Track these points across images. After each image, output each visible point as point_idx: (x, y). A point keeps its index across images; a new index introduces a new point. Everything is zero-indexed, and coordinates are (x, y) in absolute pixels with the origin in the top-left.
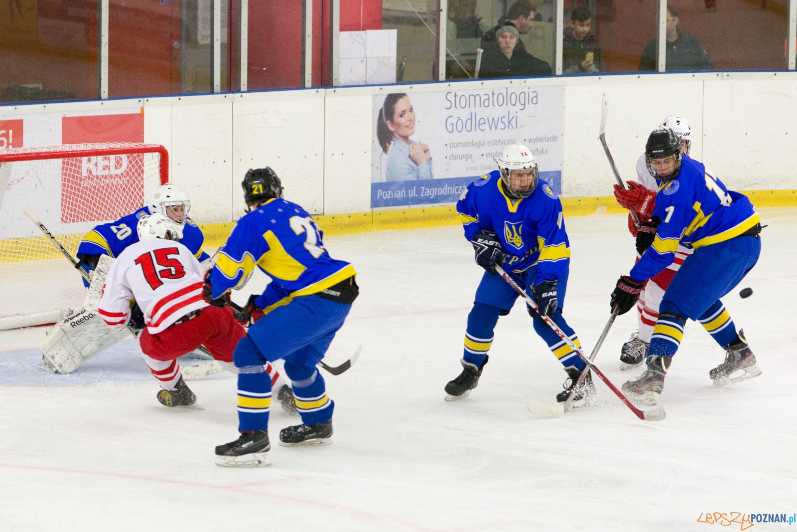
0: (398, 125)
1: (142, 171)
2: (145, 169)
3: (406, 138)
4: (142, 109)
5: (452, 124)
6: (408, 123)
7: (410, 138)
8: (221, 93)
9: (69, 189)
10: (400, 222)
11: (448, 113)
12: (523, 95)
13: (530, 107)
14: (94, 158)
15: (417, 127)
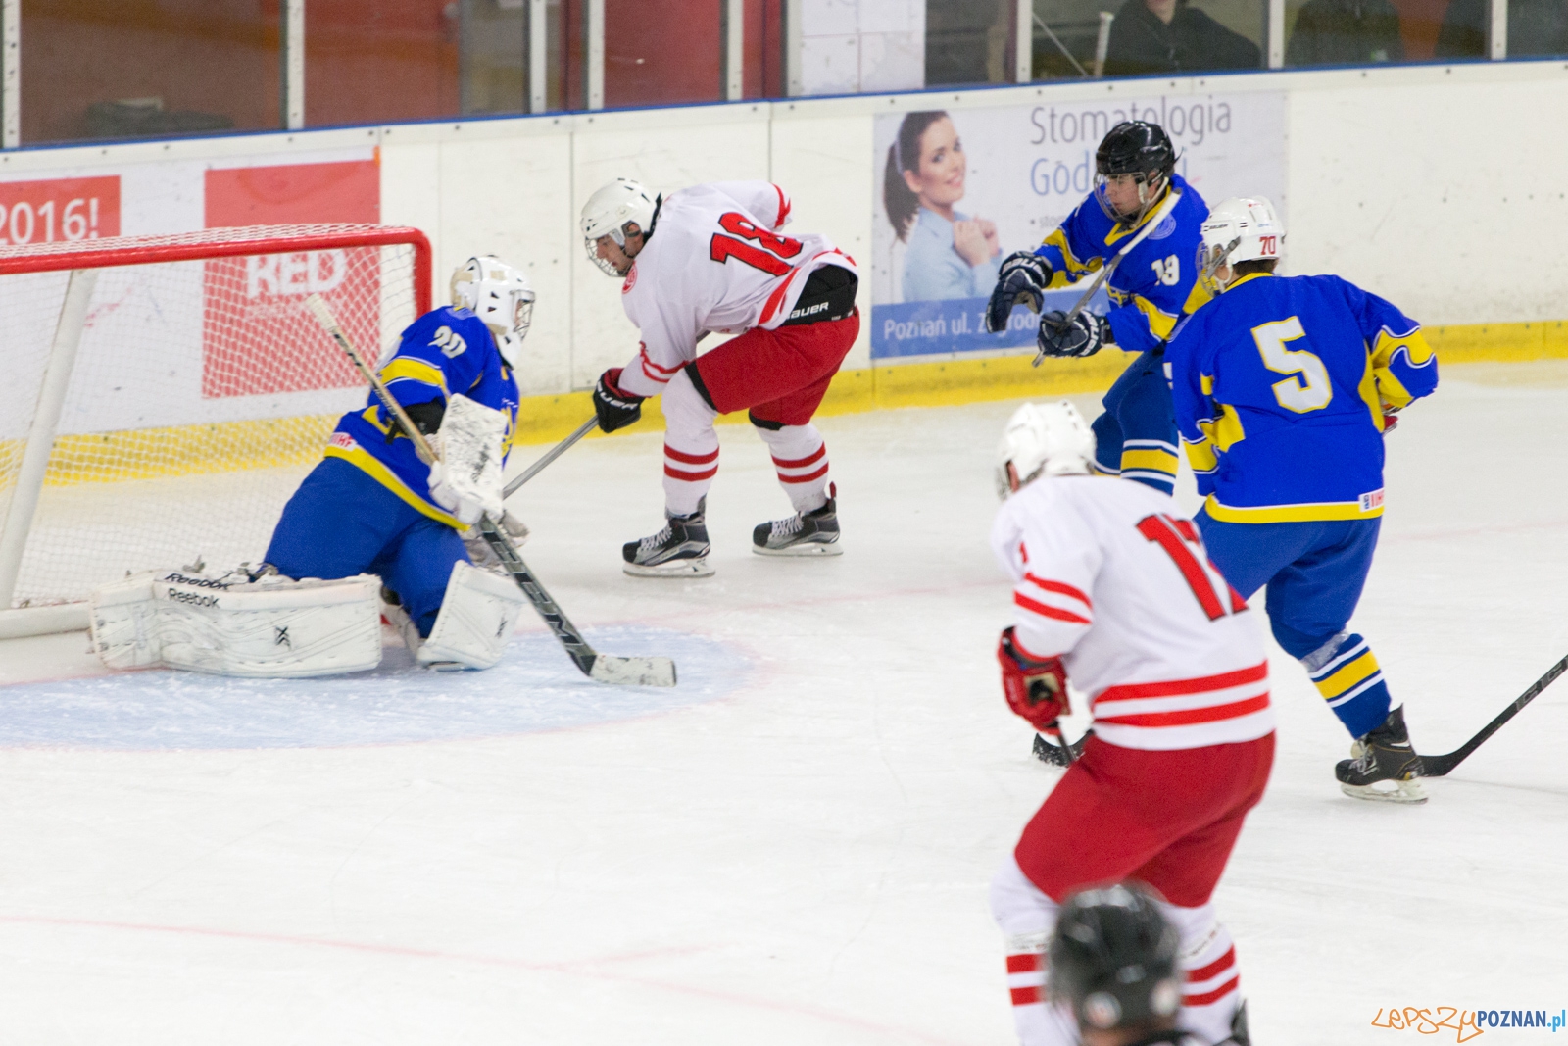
0: (928, 180)
1: (377, 284)
2: (384, 280)
3: (945, 208)
4: (377, 151)
5: (1046, 177)
6: (950, 176)
7: (956, 207)
8: (548, 114)
9: (219, 323)
10: (934, 388)
11: (1037, 152)
12: (1197, 112)
13: (1213, 138)
14: (273, 259)
15: (970, 182)
